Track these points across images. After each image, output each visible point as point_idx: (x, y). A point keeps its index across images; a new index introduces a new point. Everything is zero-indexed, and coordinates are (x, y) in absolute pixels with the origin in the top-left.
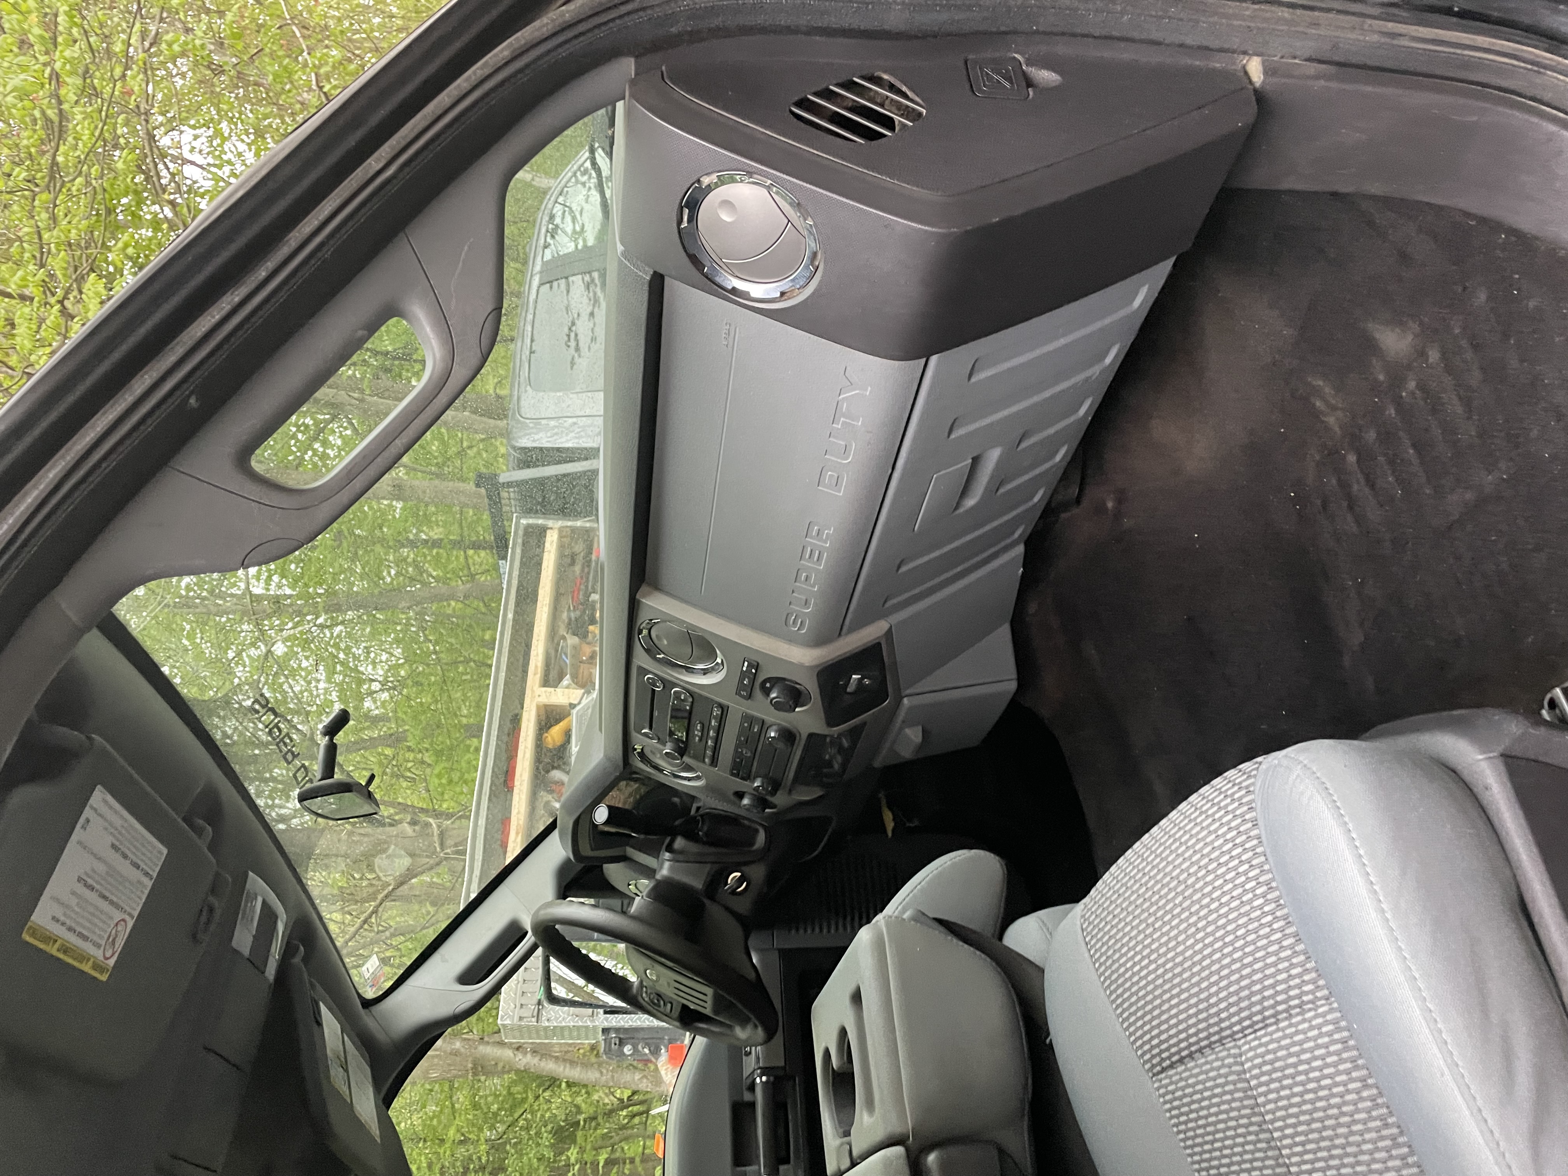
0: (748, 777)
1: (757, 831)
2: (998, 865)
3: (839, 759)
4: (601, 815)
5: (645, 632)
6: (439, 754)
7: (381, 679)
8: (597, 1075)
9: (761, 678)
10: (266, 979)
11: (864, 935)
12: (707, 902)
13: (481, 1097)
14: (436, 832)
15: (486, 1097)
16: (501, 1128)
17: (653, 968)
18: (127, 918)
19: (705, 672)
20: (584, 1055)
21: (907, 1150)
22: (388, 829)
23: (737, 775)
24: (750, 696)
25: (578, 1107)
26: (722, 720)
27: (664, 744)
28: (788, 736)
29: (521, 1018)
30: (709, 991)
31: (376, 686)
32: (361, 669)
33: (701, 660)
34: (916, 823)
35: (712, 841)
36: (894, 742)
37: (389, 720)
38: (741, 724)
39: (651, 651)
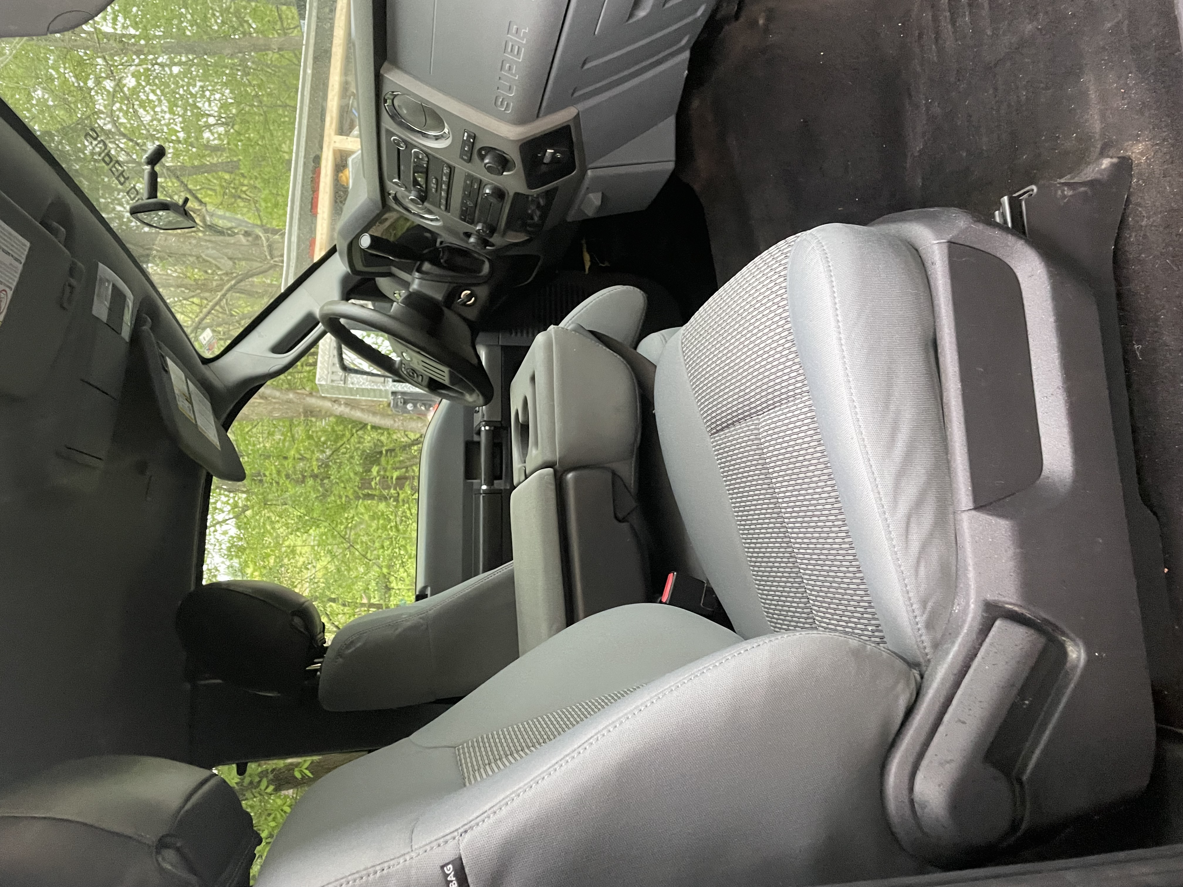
0: (472, 222)
1: (483, 262)
2: (642, 297)
3: (538, 213)
4: (365, 241)
5: (389, 102)
6: (266, 182)
7: (216, 114)
8: (392, 422)
9: (478, 146)
10: (124, 339)
11: (540, 338)
12: (445, 310)
13: (313, 432)
14: (265, 244)
15: (317, 432)
16: (328, 452)
17: (406, 352)
18: (7, 289)
19: (437, 138)
20: (383, 408)
21: (555, 472)
22: (227, 238)
23: (464, 220)
24: (470, 160)
25: (382, 442)
26: (450, 176)
27: (410, 192)
28: (499, 194)
29: (332, 381)
30: (446, 369)
31: (212, 121)
32: (199, 105)
33: (433, 129)
34: (607, 264)
35: (450, 266)
36: (582, 202)
37: (224, 150)
38: (465, 182)
39: (395, 116)
